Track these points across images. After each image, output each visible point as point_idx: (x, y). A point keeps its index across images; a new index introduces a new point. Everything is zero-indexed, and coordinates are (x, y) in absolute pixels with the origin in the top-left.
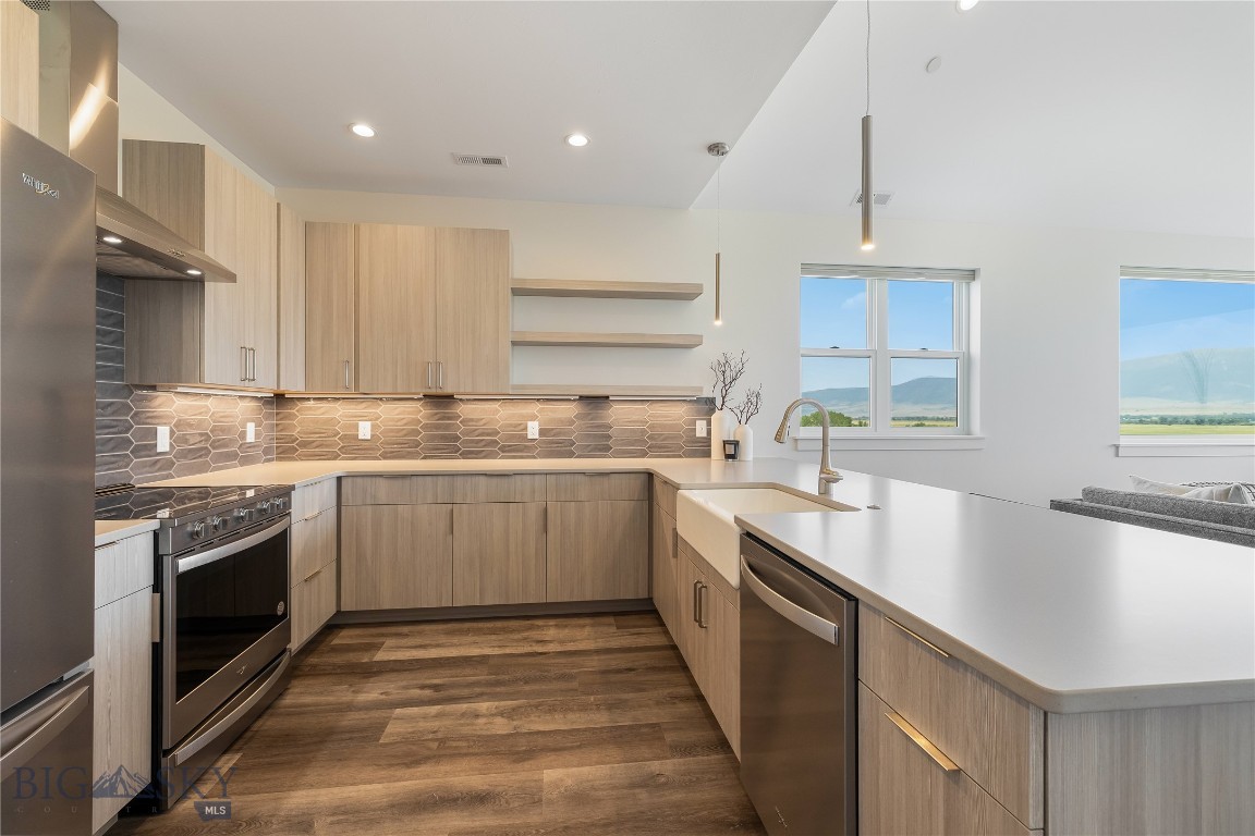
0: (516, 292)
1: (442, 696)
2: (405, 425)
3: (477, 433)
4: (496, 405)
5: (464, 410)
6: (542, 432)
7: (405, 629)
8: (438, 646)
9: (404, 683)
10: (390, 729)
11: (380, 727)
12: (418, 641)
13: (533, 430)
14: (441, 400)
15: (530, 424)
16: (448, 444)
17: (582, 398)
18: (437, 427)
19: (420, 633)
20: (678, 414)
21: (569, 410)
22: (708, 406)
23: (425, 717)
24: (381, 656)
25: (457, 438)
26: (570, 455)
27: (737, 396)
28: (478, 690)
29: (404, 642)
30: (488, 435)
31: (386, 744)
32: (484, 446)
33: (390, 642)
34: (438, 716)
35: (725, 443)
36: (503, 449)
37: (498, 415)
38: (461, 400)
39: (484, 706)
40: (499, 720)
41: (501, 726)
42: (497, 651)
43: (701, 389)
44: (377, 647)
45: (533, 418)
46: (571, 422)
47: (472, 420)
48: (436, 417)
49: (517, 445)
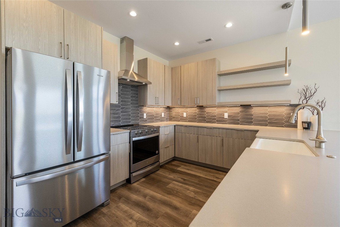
0: (220, 75)
1: (184, 182)
2: (193, 114)
3: (210, 116)
4: (215, 108)
5: (208, 110)
6: (229, 116)
7: (187, 164)
8: (191, 170)
9: (179, 176)
10: (170, 185)
11: (169, 183)
12: (188, 168)
13: (226, 116)
14: (201, 107)
15: (225, 114)
16: (203, 119)
17: (241, 105)
18: (201, 114)
19: (190, 166)
21: (238, 110)
23: (178, 185)
24: (179, 169)
25: (205, 117)
26: (238, 124)
28: (193, 184)
29: (186, 167)
30: (213, 117)
31: (168, 188)
32: (212, 120)
33: (182, 166)
34: (181, 186)
35: (303, 122)
36: (217, 121)
37: (216, 111)
38: (206, 107)
39: (191, 188)
40: (193, 193)
41: (192, 195)
42: (204, 176)
43: (290, 101)
44: (178, 166)
45: (226, 112)
46: (238, 113)
47: (209, 112)
48: (200, 112)
49: (221, 120)
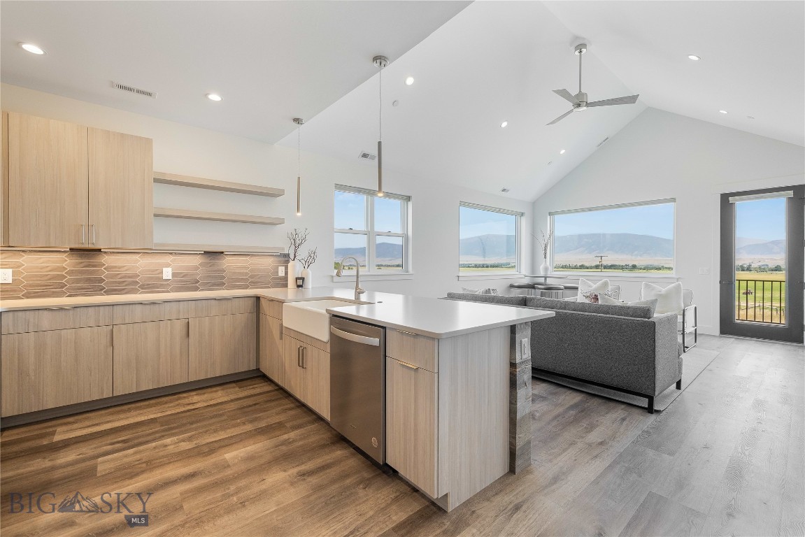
1: (127, 443)
2: (50, 271)
3: (119, 276)
4: (136, 257)
5: (107, 260)
6: (174, 275)
7: (71, 419)
9: (94, 445)
10: (100, 468)
11: (91, 469)
12: (88, 423)
13: (167, 273)
14: (87, 253)
15: (164, 269)
16: (95, 285)
17: (205, 252)
18: (81, 272)
19: (86, 418)
20: (267, 263)
22: (285, 258)
23: (127, 456)
24: (59, 437)
25: (102, 280)
26: (196, 289)
27: (303, 253)
29: (75, 426)
30: (129, 277)
31: (105, 474)
32: (126, 285)
33: (60, 429)
34: (135, 453)
35: (297, 279)
36: (142, 287)
37: (139, 264)
38: (105, 252)
42: (159, 415)
43: (283, 248)
45: (168, 265)
46: (196, 268)
47: (115, 267)
48: (82, 265)
49: (154, 284)
